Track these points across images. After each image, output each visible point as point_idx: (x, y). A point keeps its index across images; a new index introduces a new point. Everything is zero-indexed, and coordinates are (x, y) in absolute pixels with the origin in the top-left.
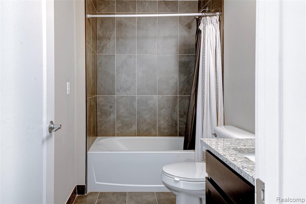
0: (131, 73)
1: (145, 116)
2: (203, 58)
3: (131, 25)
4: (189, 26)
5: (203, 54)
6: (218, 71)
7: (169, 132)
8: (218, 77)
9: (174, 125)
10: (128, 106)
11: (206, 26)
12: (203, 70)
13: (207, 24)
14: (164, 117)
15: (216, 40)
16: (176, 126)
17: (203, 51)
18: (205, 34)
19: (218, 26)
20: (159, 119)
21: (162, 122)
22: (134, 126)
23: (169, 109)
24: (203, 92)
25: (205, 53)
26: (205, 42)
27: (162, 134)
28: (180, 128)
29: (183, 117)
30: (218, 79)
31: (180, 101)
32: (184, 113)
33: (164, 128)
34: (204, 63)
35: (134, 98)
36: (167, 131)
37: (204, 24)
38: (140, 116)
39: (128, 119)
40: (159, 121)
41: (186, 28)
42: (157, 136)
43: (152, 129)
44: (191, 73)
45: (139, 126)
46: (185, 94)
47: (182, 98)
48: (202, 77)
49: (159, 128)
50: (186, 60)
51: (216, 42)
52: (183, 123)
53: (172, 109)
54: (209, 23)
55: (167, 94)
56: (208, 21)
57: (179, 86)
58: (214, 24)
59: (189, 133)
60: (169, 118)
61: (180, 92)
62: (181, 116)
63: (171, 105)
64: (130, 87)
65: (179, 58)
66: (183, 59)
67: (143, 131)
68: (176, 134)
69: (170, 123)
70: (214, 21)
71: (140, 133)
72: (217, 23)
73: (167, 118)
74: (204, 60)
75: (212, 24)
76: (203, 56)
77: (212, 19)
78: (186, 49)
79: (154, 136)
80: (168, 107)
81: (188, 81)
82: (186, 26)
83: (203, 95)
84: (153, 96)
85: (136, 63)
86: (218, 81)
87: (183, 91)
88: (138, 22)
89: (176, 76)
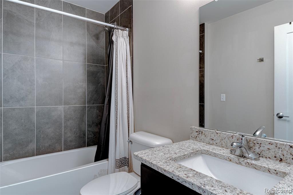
0: (28, 79)
1: (47, 130)
2: (116, 68)
3: (27, 20)
4: (97, 37)
5: (116, 65)
6: (129, 81)
7: (76, 145)
8: (128, 87)
9: (82, 136)
10: (23, 120)
11: (117, 38)
12: (116, 80)
13: (119, 37)
14: (71, 129)
15: (127, 53)
16: (84, 136)
17: (116, 62)
18: (117, 46)
19: (128, 41)
20: (66, 131)
21: (69, 134)
22: (31, 144)
23: (76, 120)
24: (116, 102)
25: (117, 64)
26: (117, 53)
27: (68, 148)
28: (88, 138)
29: (91, 126)
30: (129, 90)
31: (89, 111)
32: (93, 122)
33: (71, 141)
34: (117, 74)
35: (32, 110)
36: (74, 143)
37: (116, 36)
38: (40, 131)
39: (22, 137)
40: (65, 133)
41: (94, 38)
42: (62, 151)
43: (57, 145)
44: (99, 83)
45: (39, 143)
46: (93, 104)
47: (91, 107)
48: (115, 87)
49: (65, 141)
50: (95, 70)
51: (127, 55)
52: (91, 133)
53: (81, 119)
54: (121, 36)
55: (75, 104)
56: (120, 34)
57: (88, 95)
58: (124, 38)
59: (102, 143)
60: (76, 129)
61: (89, 102)
62: (89, 126)
63: (79, 115)
64: (26, 96)
65: (87, 67)
66: (92, 69)
67: (44, 148)
68: (84, 145)
69: (78, 135)
70: (125, 35)
71: (40, 152)
72: (127, 38)
73: (75, 129)
74: (117, 70)
75: (123, 37)
76: (116, 66)
77: (123, 33)
78: (94, 59)
79: (59, 151)
80: (76, 117)
81: (97, 91)
82: (94, 36)
83: (116, 105)
84: (57, 107)
85: (34, 67)
86: (129, 91)
87: (91, 101)
88: (37, 19)
89: (85, 85)
